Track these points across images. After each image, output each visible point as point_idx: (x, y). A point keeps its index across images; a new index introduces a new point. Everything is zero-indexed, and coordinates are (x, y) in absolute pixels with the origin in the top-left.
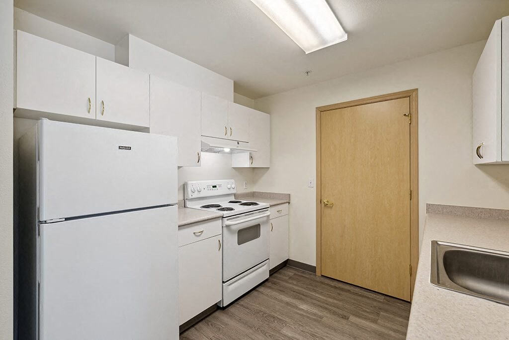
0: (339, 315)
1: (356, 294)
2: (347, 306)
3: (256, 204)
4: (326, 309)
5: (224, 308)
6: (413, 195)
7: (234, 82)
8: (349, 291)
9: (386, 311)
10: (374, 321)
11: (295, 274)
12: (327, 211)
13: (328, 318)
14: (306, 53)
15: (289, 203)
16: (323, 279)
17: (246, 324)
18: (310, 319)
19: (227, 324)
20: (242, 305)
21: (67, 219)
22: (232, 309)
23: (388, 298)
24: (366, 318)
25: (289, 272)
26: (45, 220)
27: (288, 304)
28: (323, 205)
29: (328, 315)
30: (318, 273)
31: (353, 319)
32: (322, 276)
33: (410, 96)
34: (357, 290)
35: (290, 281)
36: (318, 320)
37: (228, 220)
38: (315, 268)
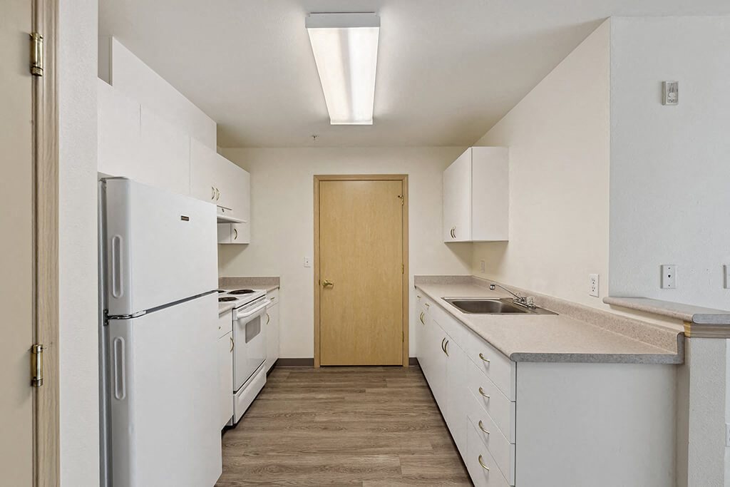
0: (356, 392)
1: (360, 372)
2: (358, 383)
3: (251, 292)
4: (342, 391)
5: (235, 425)
6: (405, 269)
7: (217, 125)
8: (353, 372)
9: (389, 377)
10: (385, 386)
11: (291, 373)
12: (327, 293)
13: (348, 397)
14: (331, 124)
15: (279, 288)
16: (323, 369)
17: (273, 429)
18: (334, 402)
19: (251, 438)
20: (253, 417)
21: (148, 311)
22: (245, 424)
23: (385, 368)
24: (377, 387)
25: (283, 373)
26: (131, 314)
27: (303, 399)
28: (322, 286)
29: (348, 395)
30: (317, 365)
31: (368, 390)
32: (321, 366)
33: (402, 179)
34: (359, 368)
35: (289, 380)
36: (342, 401)
37: (240, 311)
38: (313, 359)
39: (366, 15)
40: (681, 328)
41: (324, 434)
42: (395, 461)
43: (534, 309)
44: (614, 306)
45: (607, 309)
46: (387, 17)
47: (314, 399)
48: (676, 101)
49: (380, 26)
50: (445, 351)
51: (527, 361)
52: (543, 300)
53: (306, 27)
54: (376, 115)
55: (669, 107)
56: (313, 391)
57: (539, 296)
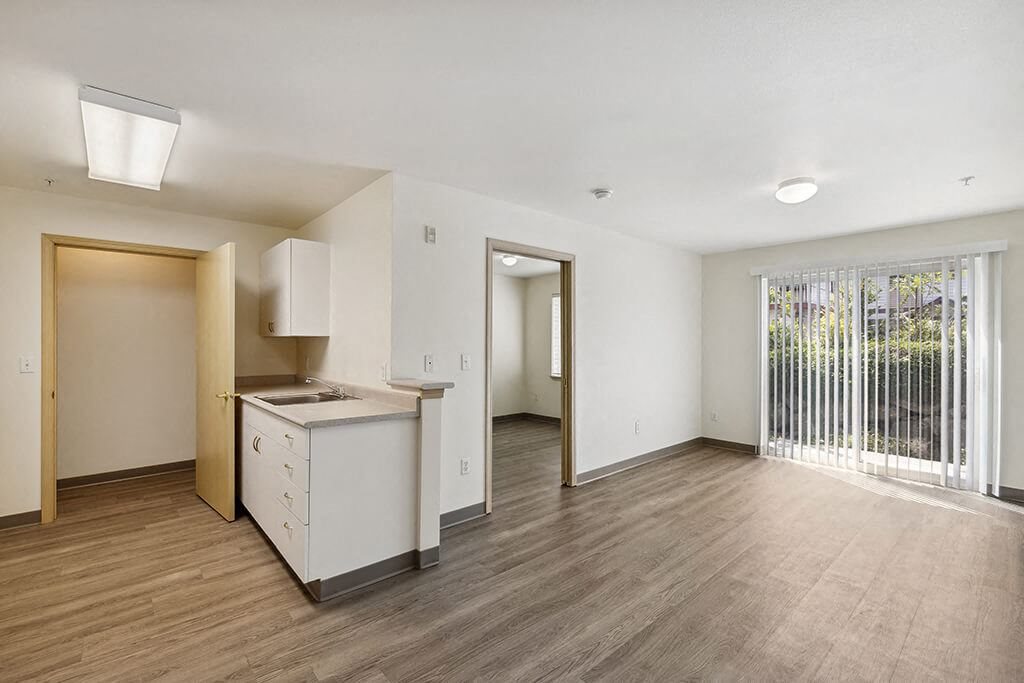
1: (134, 512)
2: (131, 523)
4: (103, 536)
8: (120, 514)
10: (176, 517)
14: (90, 177)
24: (164, 520)
27: (29, 561)
29: (115, 537)
30: (46, 518)
36: (105, 546)
38: (40, 511)
39: (164, 109)
40: (419, 394)
41: (83, 581)
42: (195, 572)
43: (345, 398)
44: (394, 386)
45: (389, 389)
46: (187, 117)
47: (53, 555)
48: (434, 241)
49: (180, 124)
50: (257, 450)
51: (318, 427)
52: (353, 389)
53: (79, 99)
54: (166, 180)
55: (429, 245)
56: (49, 548)
57: (347, 386)
